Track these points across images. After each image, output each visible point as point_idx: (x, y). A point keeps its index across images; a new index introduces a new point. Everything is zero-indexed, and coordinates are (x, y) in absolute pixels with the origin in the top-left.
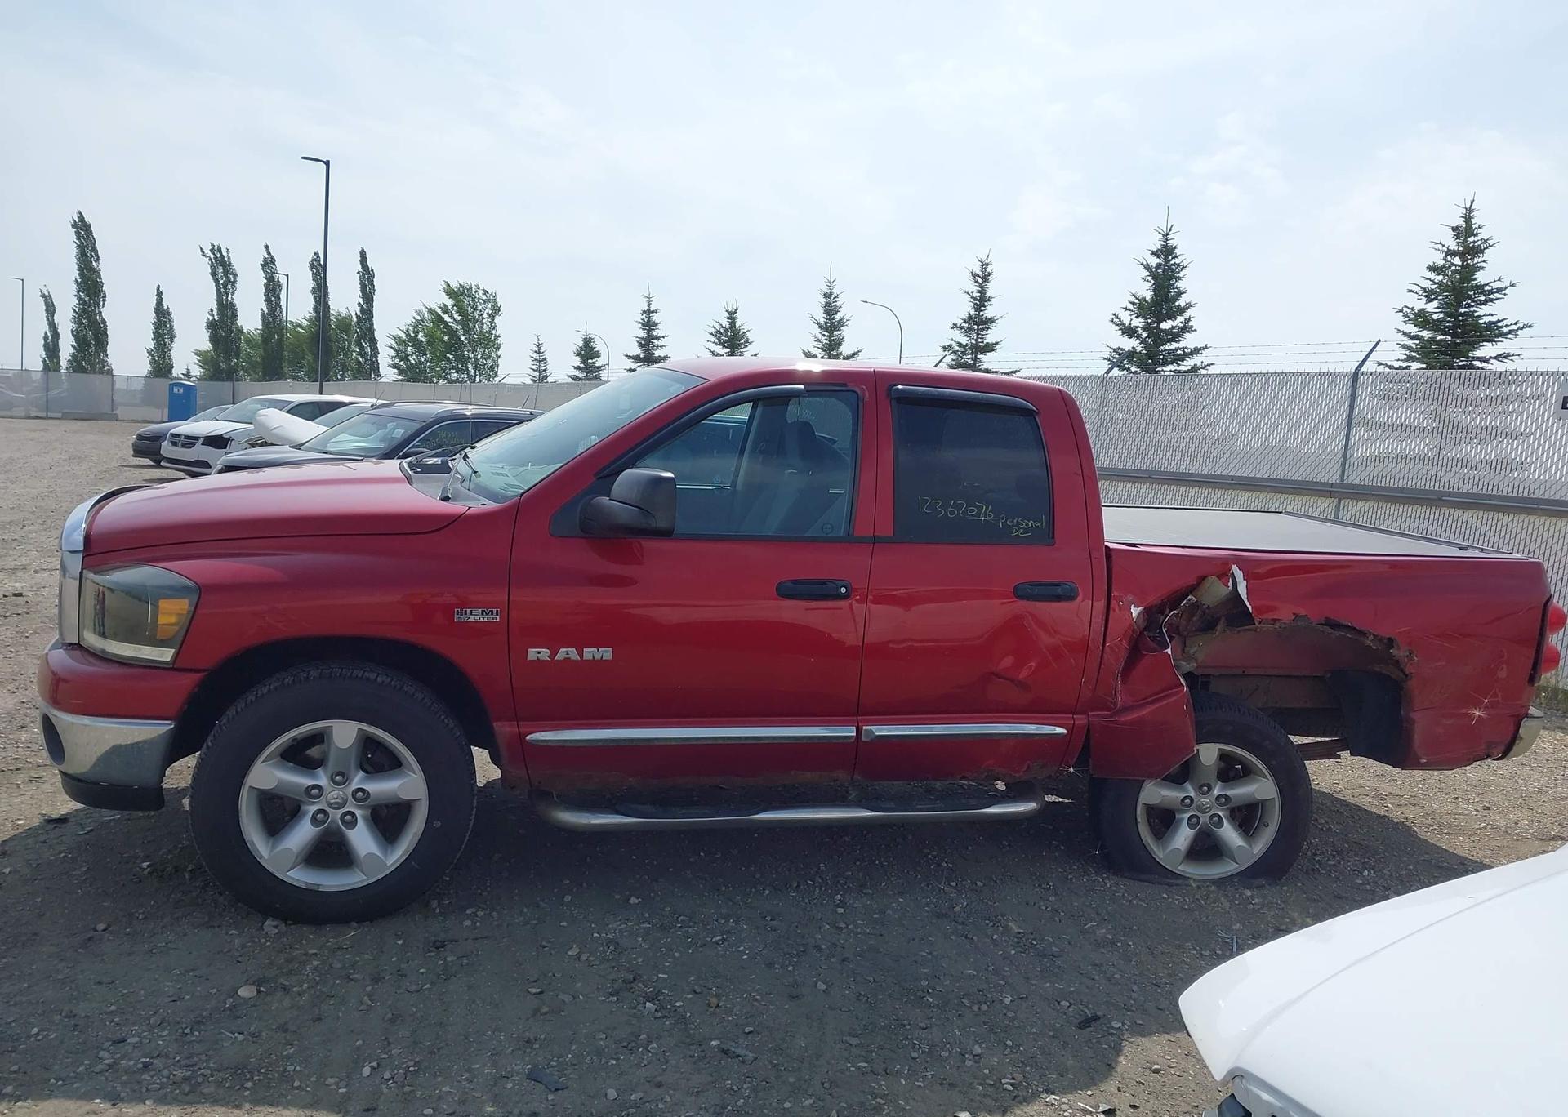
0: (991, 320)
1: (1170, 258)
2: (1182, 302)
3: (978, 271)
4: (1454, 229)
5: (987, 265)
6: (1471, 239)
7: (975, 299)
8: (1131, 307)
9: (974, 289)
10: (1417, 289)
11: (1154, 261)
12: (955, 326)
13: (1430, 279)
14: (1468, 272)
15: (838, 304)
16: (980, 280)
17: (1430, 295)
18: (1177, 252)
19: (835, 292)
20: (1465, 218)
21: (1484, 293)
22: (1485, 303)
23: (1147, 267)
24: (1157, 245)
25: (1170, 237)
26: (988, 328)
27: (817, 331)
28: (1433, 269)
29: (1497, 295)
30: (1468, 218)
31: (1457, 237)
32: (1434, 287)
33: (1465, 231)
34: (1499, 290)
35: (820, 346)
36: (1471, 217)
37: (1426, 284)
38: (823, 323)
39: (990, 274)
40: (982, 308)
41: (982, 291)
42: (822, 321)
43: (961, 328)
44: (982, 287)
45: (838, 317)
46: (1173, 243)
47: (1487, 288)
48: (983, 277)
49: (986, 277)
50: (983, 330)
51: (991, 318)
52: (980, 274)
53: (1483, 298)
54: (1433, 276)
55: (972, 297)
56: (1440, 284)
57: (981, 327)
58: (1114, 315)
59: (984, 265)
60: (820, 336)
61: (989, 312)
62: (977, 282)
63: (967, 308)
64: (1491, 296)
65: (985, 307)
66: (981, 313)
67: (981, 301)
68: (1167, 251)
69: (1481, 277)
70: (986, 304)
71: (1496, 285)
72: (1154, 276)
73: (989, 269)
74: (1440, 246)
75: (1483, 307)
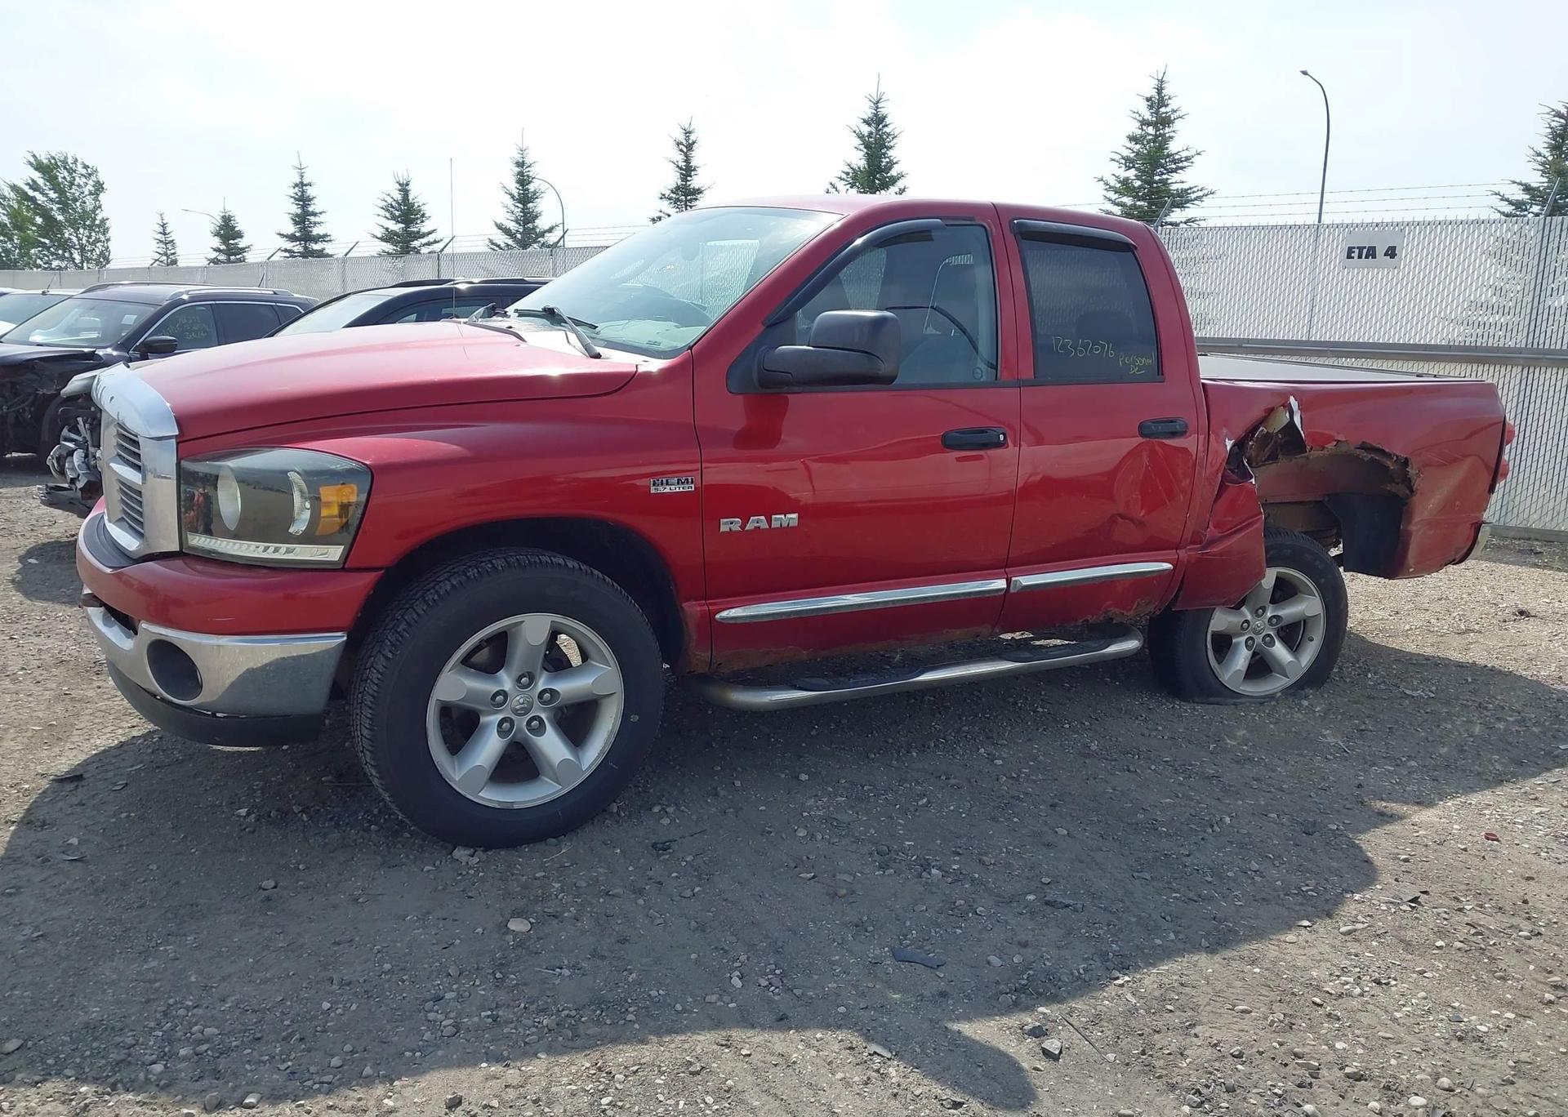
0: (699, 191)
1: (881, 126)
2: (894, 172)
3: (682, 138)
4: (1148, 100)
5: (690, 132)
6: (1163, 110)
7: (681, 169)
8: (844, 176)
9: (680, 158)
10: (1117, 157)
11: (866, 130)
12: (663, 197)
13: (1130, 149)
14: (1161, 142)
15: (531, 174)
16: (685, 150)
17: (1129, 163)
18: (888, 121)
19: (528, 161)
20: (1158, 89)
21: (1174, 161)
22: (1175, 171)
23: (861, 136)
24: (868, 113)
25: (880, 105)
26: (696, 199)
27: (510, 202)
28: (1133, 139)
29: (1185, 164)
30: (1160, 90)
31: (1151, 107)
32: (1132, 155)
33: (1158, 102)
34: (1187, 159)
35: (513, 219)
36: (1162, 89)
37: (1127, 153)
38: (516, 195)
39: (694, 143)
40: (689, 178)
41: (687, 160)
42: (515, 192)
43: (670, 199)
44: (686, 156)
45: (531, 187)
46: (882, 112)
47: (1177, 157)
48: (687, 147)
49: (690, 147)
50: (691, 201)
51: (699, 189)
52: (684, 142)
53: (1174, 166)
54: (1132, 145)
55: (678, 166)
56: (1138, 153)
57: (689, 198)
58: (831, 184)
59: (688, 133)
60: (513, 208)
61: (695, 183)
62: (681, 150)
63: (673, 179)
64: (1180, 165)
65: (691, 177)
66: (688, 183)
67: (687, 171)
68: (878, 120)
69: (1173, 147)
70: (693, 173)
71: (1184, 154)
72: (867, 146)
73: (692, 137)
74: (1137, 116)
75: (1174, 174)
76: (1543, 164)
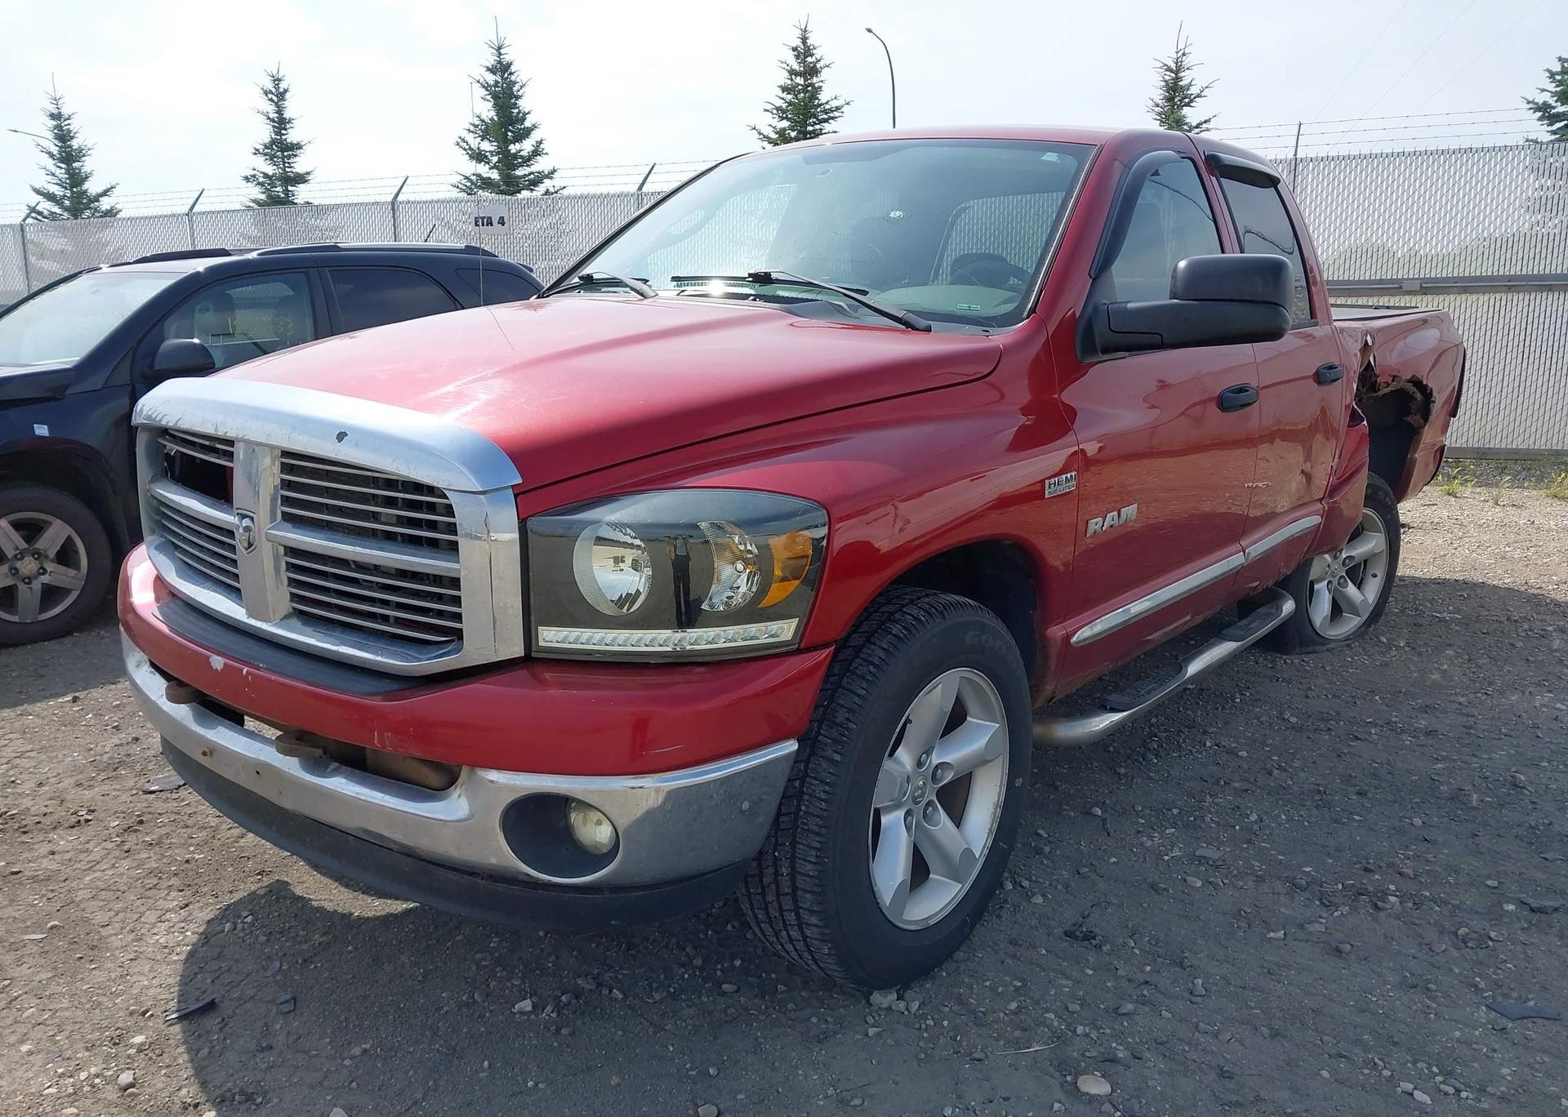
0: (298, 146)
1: (506, 75)
2: (527, 124)
3: (270, 86)
4: (794, 49)
5: (279, 80)
6: (809, 59)
7: (274, 121)
8: (472, 128)
9: (271, 109)
10: (770, 107)
11: (491, 78)
12: (257, 152)
13: (783, 99)
14: (814, 92)
15: (71, 128)
16: (275, 98)
17: (781, 113)
18: (513, 68)
19: (65, 111)
20: (802, 39)
21: (825, 112)
22: (826, 121)
23: (486, 87)
24: (491, 60)
25: (502, 51)
26: (296, 156)
27: (50, 164)
28: (785, 89)
29: (836, 114)
30: (804, 40)
31: (797, 57)
32: (784, 106)
33: (804, 51)
34: (838, 109)
35: (55, 181)
36: (806, 39)
37: (780, 103)
38: (55, 153)
39: (286, 91)
40: (283, 132)
41: (280, 112)
42: (55, 150)
43: (265, 155)
44: (278, 106)
45: (75, 144)
46: (507, 59)
47: (827, 107)
48: (278, 95)
49: (282, 95)
50: (289, 157)
51: (298, 144)
52: (274, 90)
53: (826, 117)
54: (784, 95)
55: (269, 118)
56: (790, 103)
57: (286, 154)
58: (460, 138)
59: (277, 81)
60: (53, 169)
61: (292, 136)
62: (271, 100)
63: (265, 134)
64: (831, 115)
65: (286, 130)
66: (283, 137)
67: (281, 123)
68: (502, 68)
69: (823, 97)
70: (288, 126)
71: (834, 104)
72: (495, 96)
73: (283, 86)
74: (784, 66)
75: (825, 124)
76: (1159, 114)
